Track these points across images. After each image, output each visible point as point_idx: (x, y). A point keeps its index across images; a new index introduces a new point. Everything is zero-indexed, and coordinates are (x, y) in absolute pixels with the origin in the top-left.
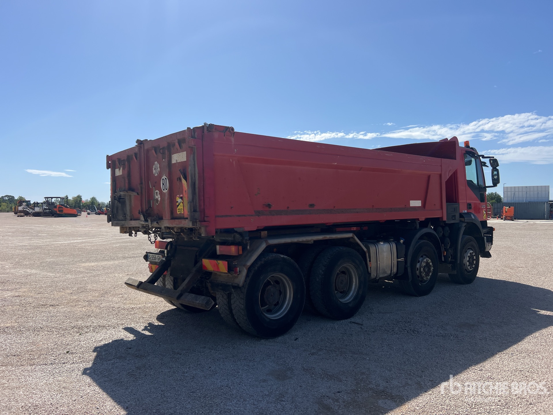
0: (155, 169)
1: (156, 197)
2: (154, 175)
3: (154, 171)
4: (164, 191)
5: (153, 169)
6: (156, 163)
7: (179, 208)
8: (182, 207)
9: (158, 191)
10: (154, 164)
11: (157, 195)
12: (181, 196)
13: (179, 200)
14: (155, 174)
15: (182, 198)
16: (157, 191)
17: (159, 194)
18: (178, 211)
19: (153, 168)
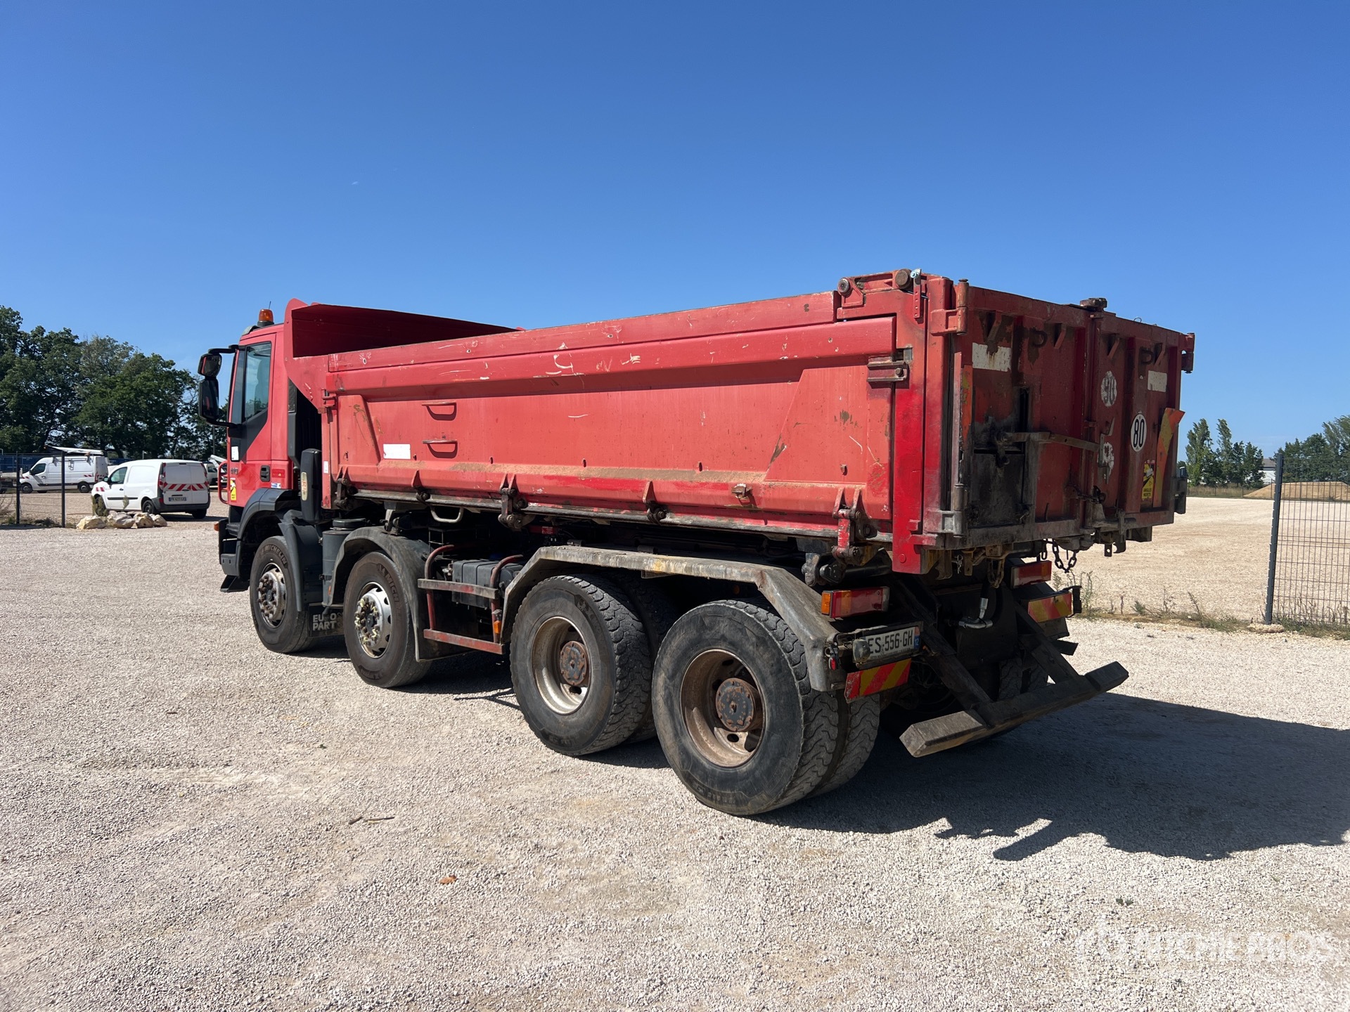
0: (1106, 389)
1: (1105, 459)
2: (1103, 404)
3: (1104, 394)
4: (1135, 449)
5: (1103, 387)
6: (1110, 374)
7: (1145, 487)
8: (1152, 487)
9: (1110, 446)
10: (1104, 376)
11: (1107, 456)
12: (1153, 462)
13: (1149, 471)
14: (1106, 402)
15: (1153, 467)
16: (1108, 444)
17: (1112, 452)
18: (1143, 493)
19: (1101, 384)
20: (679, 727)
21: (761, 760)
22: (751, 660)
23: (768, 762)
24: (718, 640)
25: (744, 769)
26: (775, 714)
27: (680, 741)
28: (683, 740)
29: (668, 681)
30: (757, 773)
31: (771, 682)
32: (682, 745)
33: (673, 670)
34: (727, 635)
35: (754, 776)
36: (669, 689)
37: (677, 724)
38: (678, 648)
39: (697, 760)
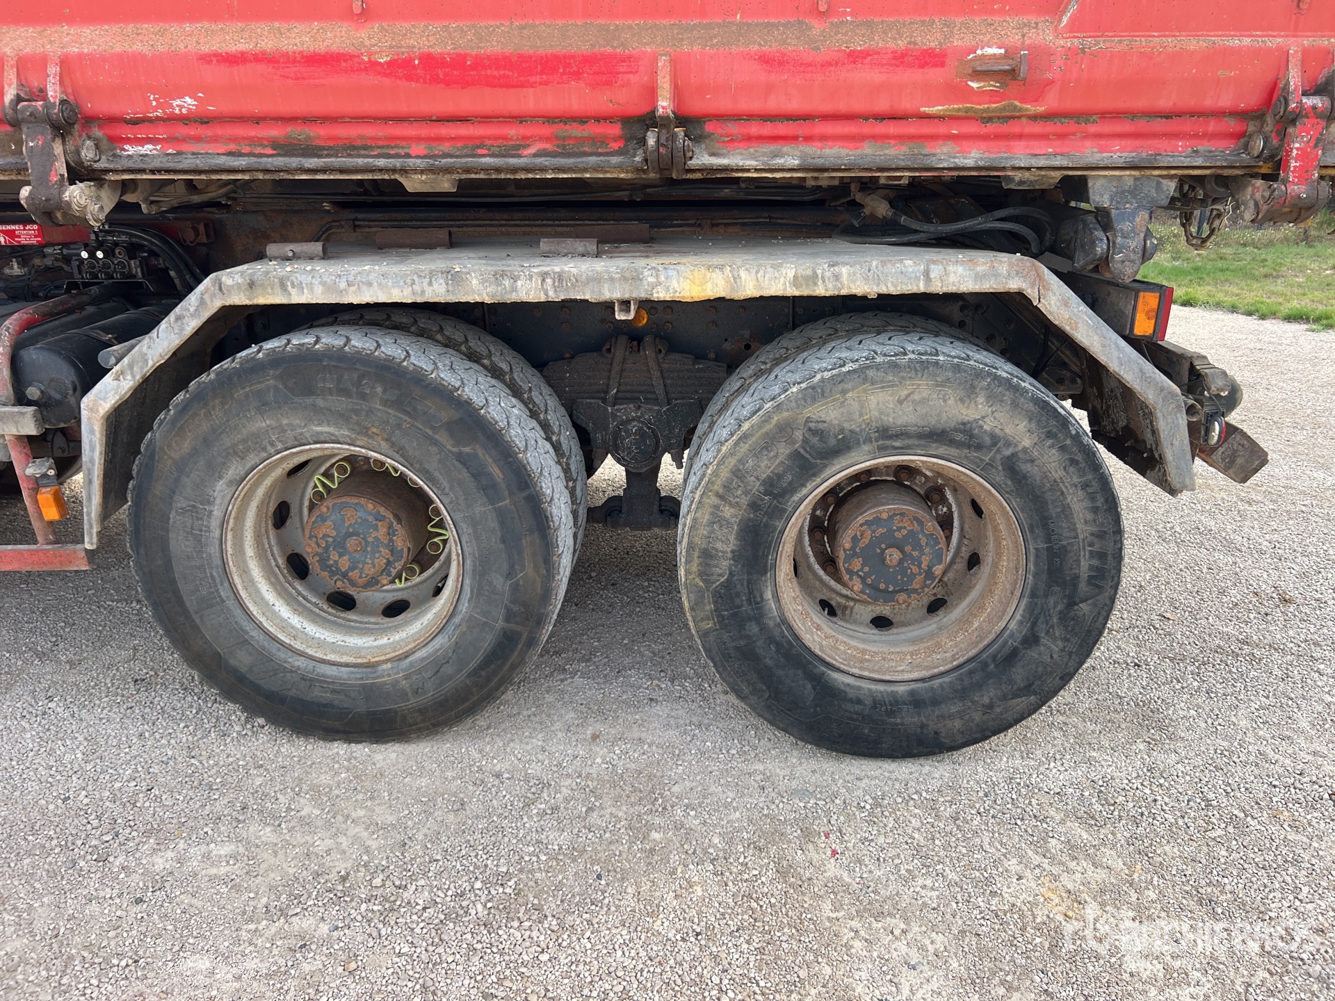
20: (897, 444)
21: (778, 644)
22: (964, 690)
23: (768, 662)
24: (1034, 624)
25: (768, 595)
26: (849, 706)
27: (868, 440)
28: (866, 448)
29: (1008, 452)
30: (753, 629)
31: (908, 720)
32: (858, 443)
33: (1025, 477)
34: (1033, 653)
35: (750, 619)
36: (989, 448)
37: (910, 442)
38: (1066, 510)
39: (815, 475)
